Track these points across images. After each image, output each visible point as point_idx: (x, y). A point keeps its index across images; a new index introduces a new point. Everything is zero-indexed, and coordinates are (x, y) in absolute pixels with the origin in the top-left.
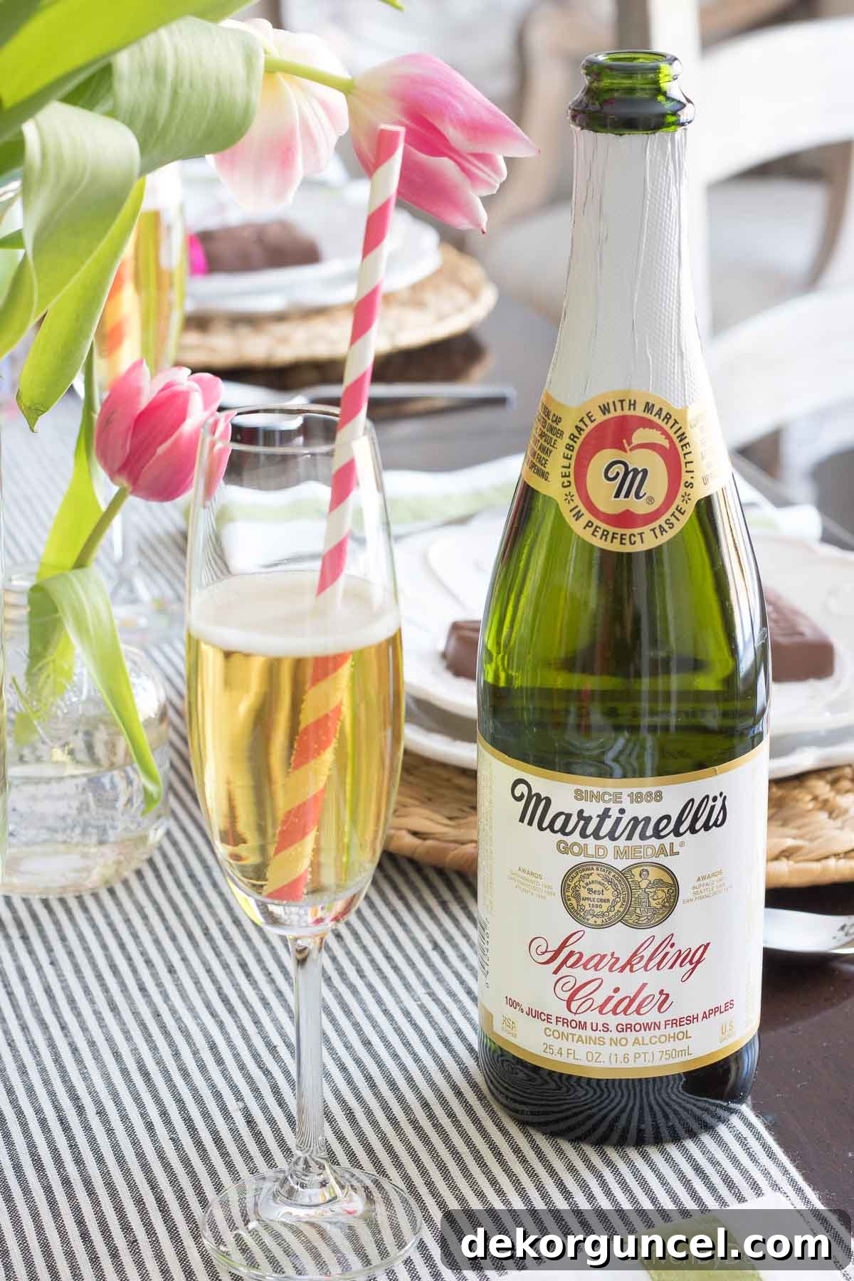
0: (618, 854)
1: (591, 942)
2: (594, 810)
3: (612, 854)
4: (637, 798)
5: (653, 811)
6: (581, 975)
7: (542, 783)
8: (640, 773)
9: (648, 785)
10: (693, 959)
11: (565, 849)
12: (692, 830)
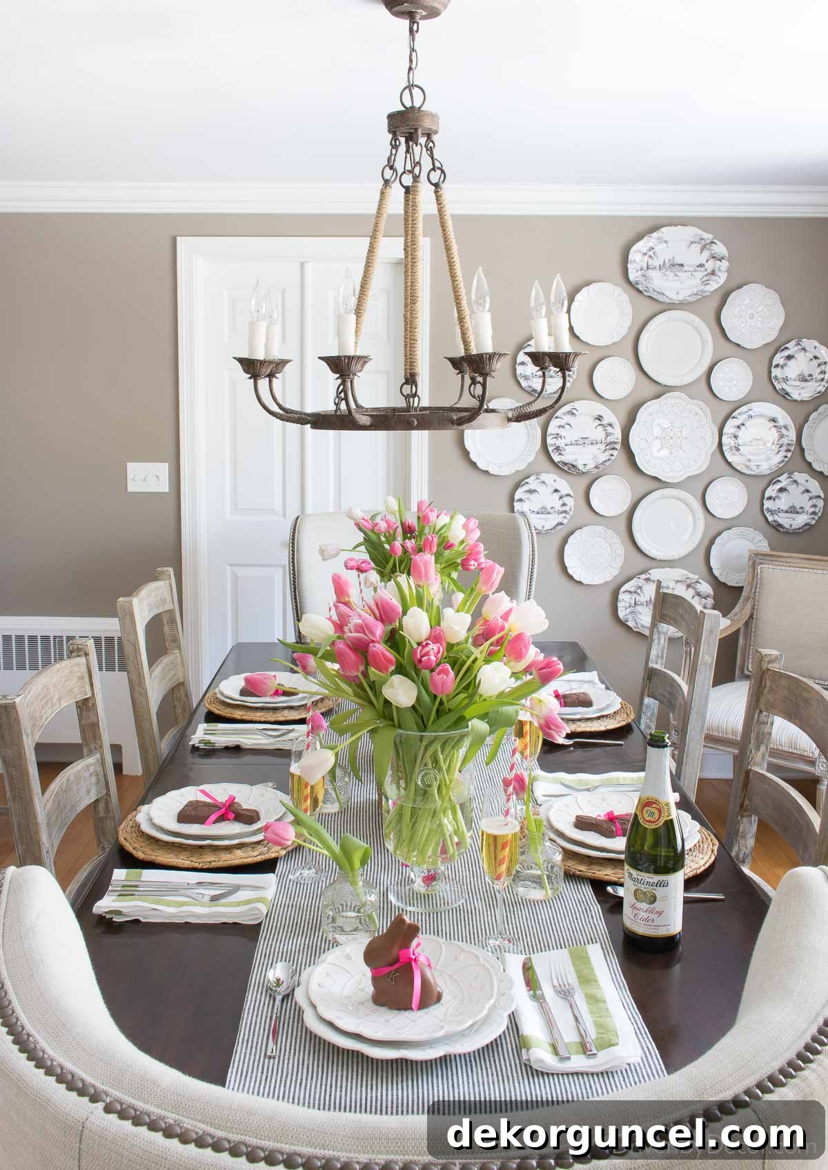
0: (644, 888)
1: (639, 905)
2: (640, 878)
3: (643, 888)
4: (648, 878)
5: (652, 881)
6: (637, 912)
7: (632, 871)
8: (650, 873)
9: (651, 875)
10: (660, 913)
11: (635, 885)
12: (660, 886)
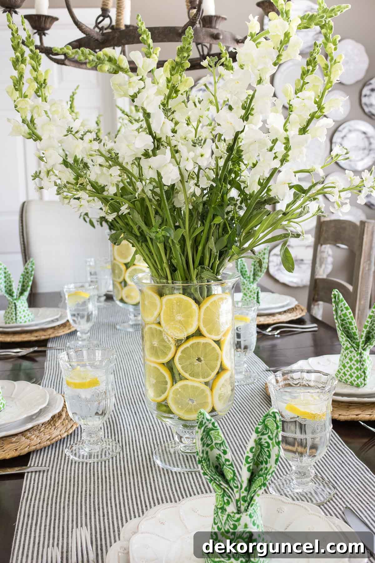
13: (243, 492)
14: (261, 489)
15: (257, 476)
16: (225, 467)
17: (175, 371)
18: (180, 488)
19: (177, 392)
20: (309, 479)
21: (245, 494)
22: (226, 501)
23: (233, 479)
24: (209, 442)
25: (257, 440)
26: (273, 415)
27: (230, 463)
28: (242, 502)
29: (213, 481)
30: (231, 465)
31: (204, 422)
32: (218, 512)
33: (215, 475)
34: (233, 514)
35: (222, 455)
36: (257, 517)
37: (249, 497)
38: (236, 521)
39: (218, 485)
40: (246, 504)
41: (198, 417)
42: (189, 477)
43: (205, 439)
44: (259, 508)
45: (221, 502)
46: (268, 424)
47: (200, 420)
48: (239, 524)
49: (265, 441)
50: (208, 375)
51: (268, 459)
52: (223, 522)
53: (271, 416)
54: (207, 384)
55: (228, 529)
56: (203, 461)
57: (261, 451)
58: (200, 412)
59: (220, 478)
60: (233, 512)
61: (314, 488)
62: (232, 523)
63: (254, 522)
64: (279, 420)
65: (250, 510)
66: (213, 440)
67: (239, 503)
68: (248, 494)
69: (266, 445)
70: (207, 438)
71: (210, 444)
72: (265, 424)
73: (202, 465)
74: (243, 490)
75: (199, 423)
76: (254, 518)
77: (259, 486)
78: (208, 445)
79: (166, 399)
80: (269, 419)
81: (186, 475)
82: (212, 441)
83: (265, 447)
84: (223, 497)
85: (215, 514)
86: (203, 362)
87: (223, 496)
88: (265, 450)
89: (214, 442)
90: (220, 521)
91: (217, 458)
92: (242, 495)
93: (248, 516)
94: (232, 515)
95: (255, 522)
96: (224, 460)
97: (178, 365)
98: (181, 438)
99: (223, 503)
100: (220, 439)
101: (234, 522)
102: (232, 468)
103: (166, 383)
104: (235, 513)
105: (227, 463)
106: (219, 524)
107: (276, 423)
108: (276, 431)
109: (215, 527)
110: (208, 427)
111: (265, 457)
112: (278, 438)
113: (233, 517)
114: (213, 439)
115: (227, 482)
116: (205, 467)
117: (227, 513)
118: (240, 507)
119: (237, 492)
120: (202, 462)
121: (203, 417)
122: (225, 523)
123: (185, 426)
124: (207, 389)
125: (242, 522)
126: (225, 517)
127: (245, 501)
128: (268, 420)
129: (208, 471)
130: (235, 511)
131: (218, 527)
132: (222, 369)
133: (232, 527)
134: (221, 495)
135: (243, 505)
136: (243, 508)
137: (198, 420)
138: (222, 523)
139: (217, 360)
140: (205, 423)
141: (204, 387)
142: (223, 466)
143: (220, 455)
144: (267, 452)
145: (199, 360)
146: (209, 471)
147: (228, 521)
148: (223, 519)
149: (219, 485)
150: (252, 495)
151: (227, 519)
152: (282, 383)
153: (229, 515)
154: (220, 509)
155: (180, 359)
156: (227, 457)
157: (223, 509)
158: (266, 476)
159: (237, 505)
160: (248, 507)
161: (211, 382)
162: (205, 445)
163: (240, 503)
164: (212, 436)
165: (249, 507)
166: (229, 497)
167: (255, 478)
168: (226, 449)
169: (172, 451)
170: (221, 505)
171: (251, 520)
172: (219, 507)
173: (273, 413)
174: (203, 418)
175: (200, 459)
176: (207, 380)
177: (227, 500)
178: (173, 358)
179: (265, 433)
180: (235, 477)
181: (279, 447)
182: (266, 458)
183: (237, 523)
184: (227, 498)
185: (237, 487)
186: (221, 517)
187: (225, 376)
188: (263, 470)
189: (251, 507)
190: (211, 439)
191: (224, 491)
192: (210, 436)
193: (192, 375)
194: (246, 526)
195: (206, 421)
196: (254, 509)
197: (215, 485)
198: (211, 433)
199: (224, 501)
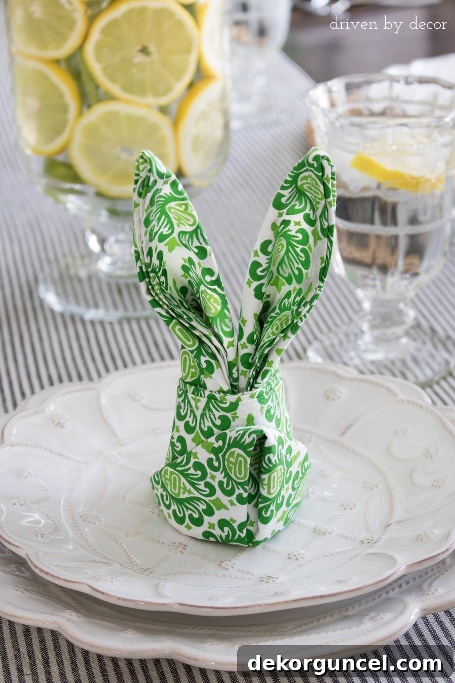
13: (244, 346)
14: (285, 337)
15: (277, 311)
16: (202, 288)
17: (85, 78)
18: (101, 353)
19: (92, 132)
20: (399, 330)
21: (250, 349)
22: (204, 365)
23: (222, 315)
24: (165, 231)
25: (278, 224)
26: (316, 165)
27: (214, 278)
28: (242, 368)
29: (174, 321)
30: (217, 282)
31: (152, 179)
32: (187, 391)
33: (178, 306)
34: (222, 394)
35: (196, 259)
36: (275, 402)
37: (257, 356)
38: (226, 410)
39: (187, 329)
40: (252, 372)
41: (138, 168)
42: (123, 331)
43: (155, 223)
44: (281, 383)
45: (193, 370)
46: (305, 187)
47: (143, 175)
48: (235, 417)
49: (298, 227)
50: (167, 90)
51: (304, 271)
52: (198, 414)
53: (311, 165)
54: (163, 110)
55: (209, 427)
56: (151, 275)
57: (288, 251)
58: (142, 157)
59: (191, 315)
60: (221, 391)
61: (412, 350)
62: (217, 414)
63: (268, 411)
64: (330, 176)
65: (262, 386)
66: (175, 226)
67: (234, 371)
68: (256, 349)
69: (300, 236)
70: (159, 219)
71: (168, 236)
72: (297, 187)
73: (149, 283)
74: (244, 340)
75: (139, 183)
76: (270, 403)
77: (282, 332)
78: (162, 238)
79: (65, 149)
80: (306, 174)
81: (117, 328)
82: (172, 227)
83: (297, 242)
84: (197, 357)
85: (179, 396)
86: (155, 56)
87: (198, 353)
88: (298, 250)
89: (177, 230)
90: (192, 411)
91: (184, 268)
92: (242, 352)
93: (256, 399)
94: (218, 396)
95: (272, 412)
96: (199, 271)
97: (94, 65)
98: (102, 241)
99: (198, 371)
100: (191, 222)
101: (222, 413)
102: (218, 289)
103: (65, 109)
104: (225, 393)
105: (208, 278)
106: (189, 419)
107: (324, 184)
108: (323, 202)
109: (181, 425)
110: (162, 193)
111: (296, 265)
112: (327, 221)
113: (221, 402)
114: (175, 222)
115: (208, 324)
116: (156, 287)
117: (207, 393)
118: (237, 380)
119: (231, 344)
120: (149, 276)
121: (149, 167)
122: (202, 416)
123: (114, 213)
124: (164, 123)
125: (242, 412)
126: (203, 401)
127: (249, 366)
128: (306, 178)
129: (162, 297)
130: (226, 388)
131: (187, 424)
132: (201, 76)
133: (218, 422)
134: (192, 352)
135: (244, 374)
136: (243, 382)
137: (138, 175)
138: (195, 416)
139: (188, 51)
140: (155, 182)
141: (156, 118)
142: (198, 286)
143: (190, 260)
144: (302, 254)
145: (144, 51)
146: (166, 297)
147: (210, 410)
148: (197, 408)
149: (190, 330)
150: (266, 352)
151: (207, 405)
152: (342, 108)
153: (211, 397)
154: (191, 384)
155: (98, 48)
156: (206, 263)
157: (198, 385)
158: (299, 307)
159: (230, 374)
160: (255, 378)
161: (174, 108)
162: (156, 238)
163: (238, 370)
164: (171, 215)
165: (259, 380)
166: (213, 356)
167: (273, 314)
168: (204, 245)
169: (83, 273)
170: (193, 375)
171: (262, 408)
172: (189, 380)
173: (317, 158)
174: (150, 171)
175: (144, 270)
176: (163, 101)
177: (206, 362)
178: (81, 48)
179: (297, 207)
180: (226, 311)
181: (331, 242)
182: (298, 269)
183: (229, 415)
184: (208, 358)
185: (231, 334)
186: (193, 403)
187: (208, 95)
188: (293, 296)
189: (263, 379)
190: (170, 222)
191: (201, 342)
192: (167, 216)
193: (128, 88)
194: (250, 420)
195: (156, 177)
196: (269, 384)
197: (179, 330)
198: (170, 208)
199: (199, 364)
